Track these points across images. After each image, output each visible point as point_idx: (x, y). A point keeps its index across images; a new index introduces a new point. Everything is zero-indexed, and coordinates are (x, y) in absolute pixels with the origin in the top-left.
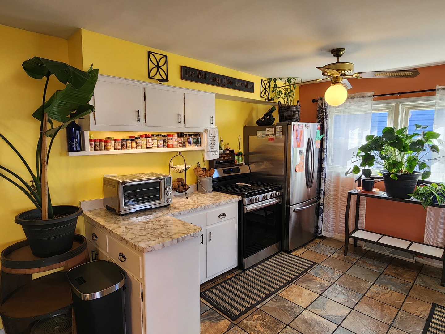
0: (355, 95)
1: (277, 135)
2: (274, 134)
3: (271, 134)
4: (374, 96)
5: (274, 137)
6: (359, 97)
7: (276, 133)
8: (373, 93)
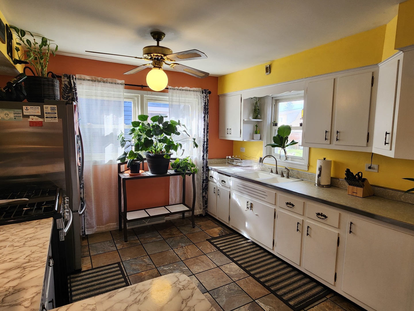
0: (107, 80)
1: (46, 117)
2: (42, 116)
3: (34, 116)
4: (125, 84)
5: (41, 120)
6: (112, 83)
7: (45, 114)
8: (123, 81)
